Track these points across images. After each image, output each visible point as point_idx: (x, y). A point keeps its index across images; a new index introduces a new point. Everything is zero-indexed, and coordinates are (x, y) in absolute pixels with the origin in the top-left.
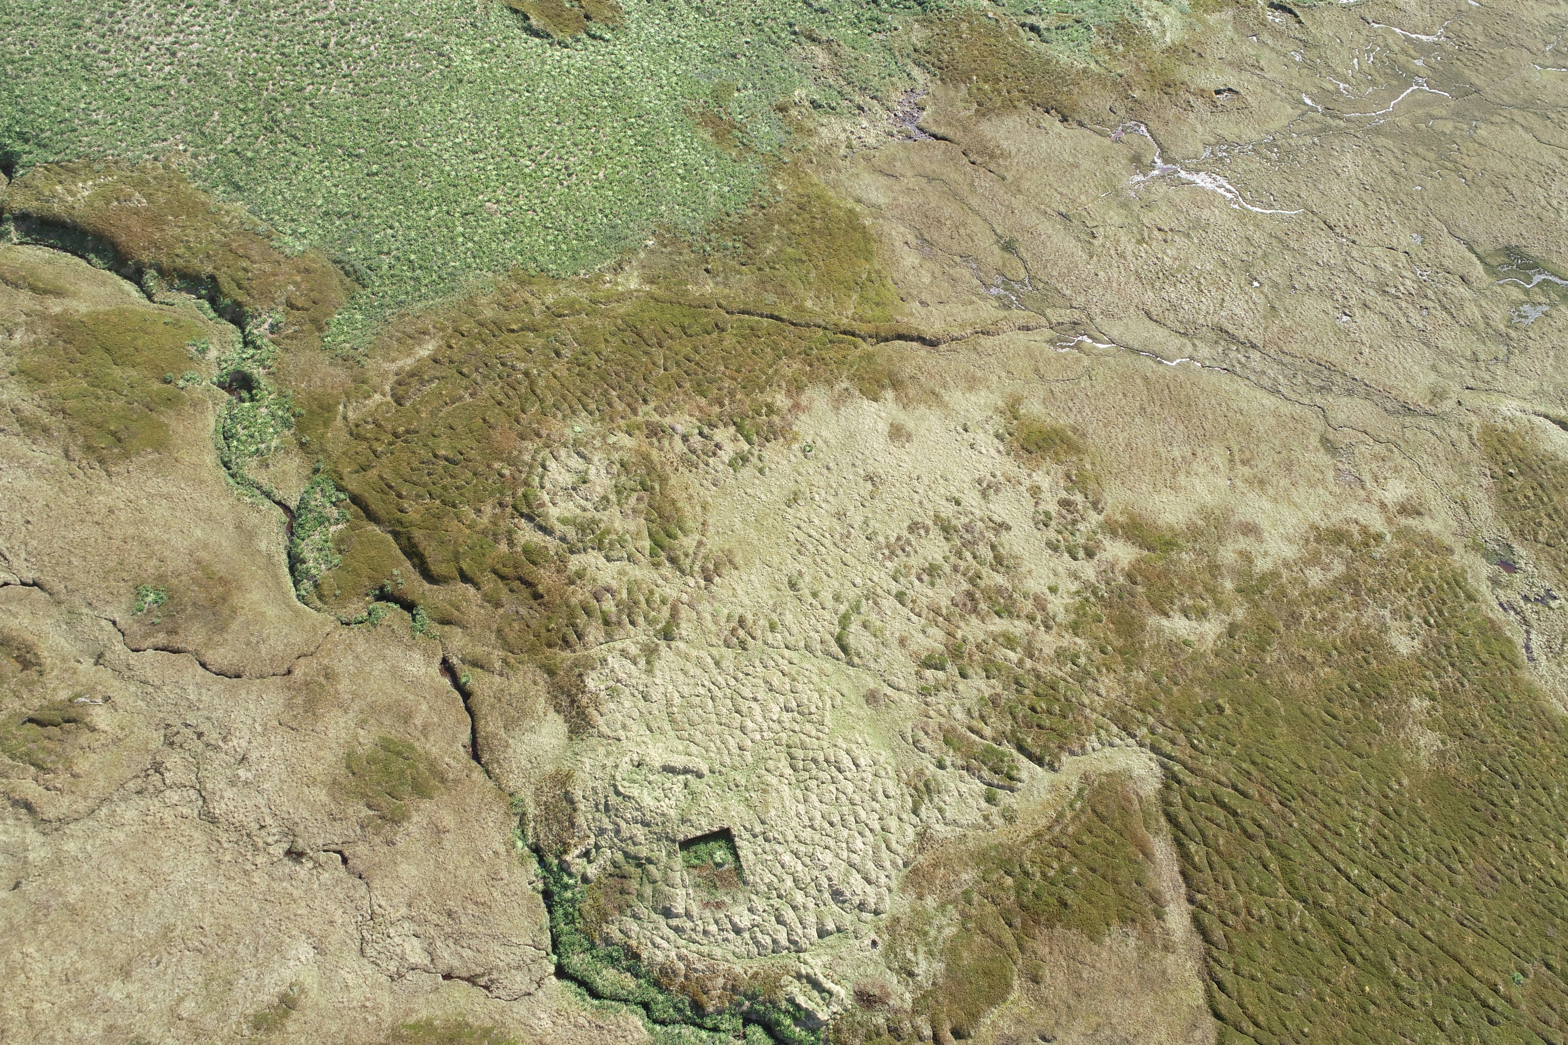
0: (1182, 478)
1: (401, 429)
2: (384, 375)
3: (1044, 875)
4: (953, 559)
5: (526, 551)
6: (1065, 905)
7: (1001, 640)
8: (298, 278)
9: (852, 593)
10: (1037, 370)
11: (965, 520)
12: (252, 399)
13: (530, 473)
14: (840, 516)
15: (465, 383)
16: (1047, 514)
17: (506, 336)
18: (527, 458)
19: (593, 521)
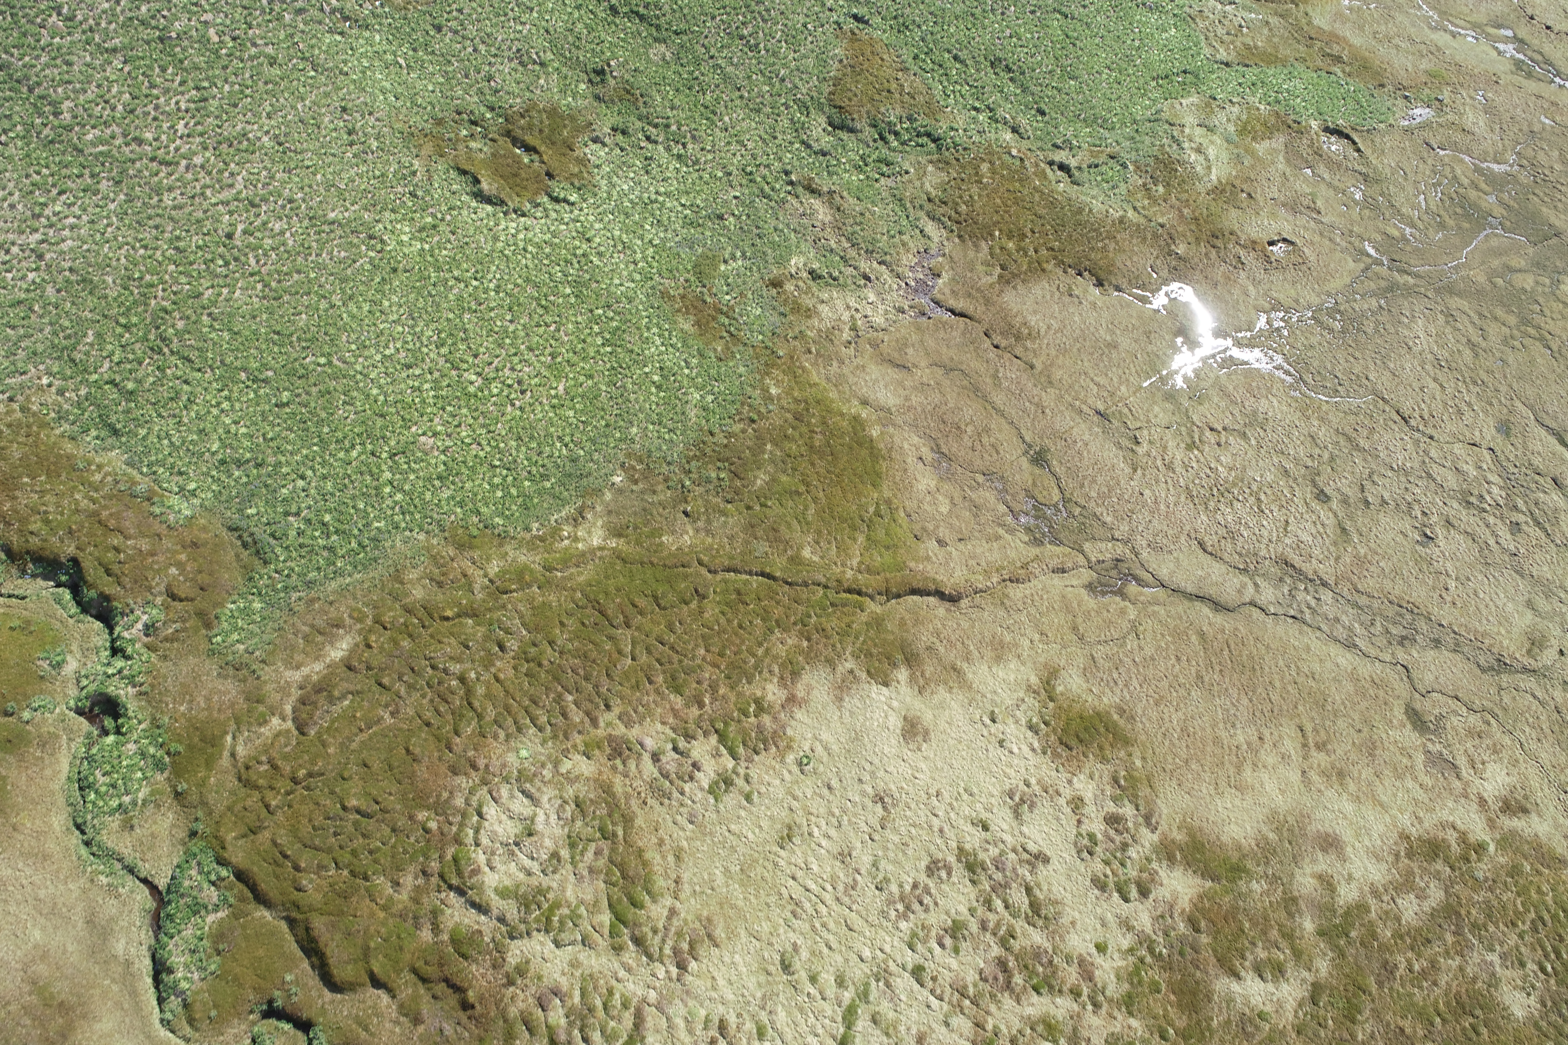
0: (1248, 772)
1: (302, 773)
2: (284, 690)
4: (980, 911)
5: (455, 941)
7: (1040, 1028)
8: (183, 557)
9: (858, 972)
10: (1075, 629)
11: (994, 851)
12: (118, 732)
13: (462, 825)
14: (844, 856)
15: (385, 698)
16: (1092, 837)
17: (437, 624)
18: (459, 802)
19: (540, 890)
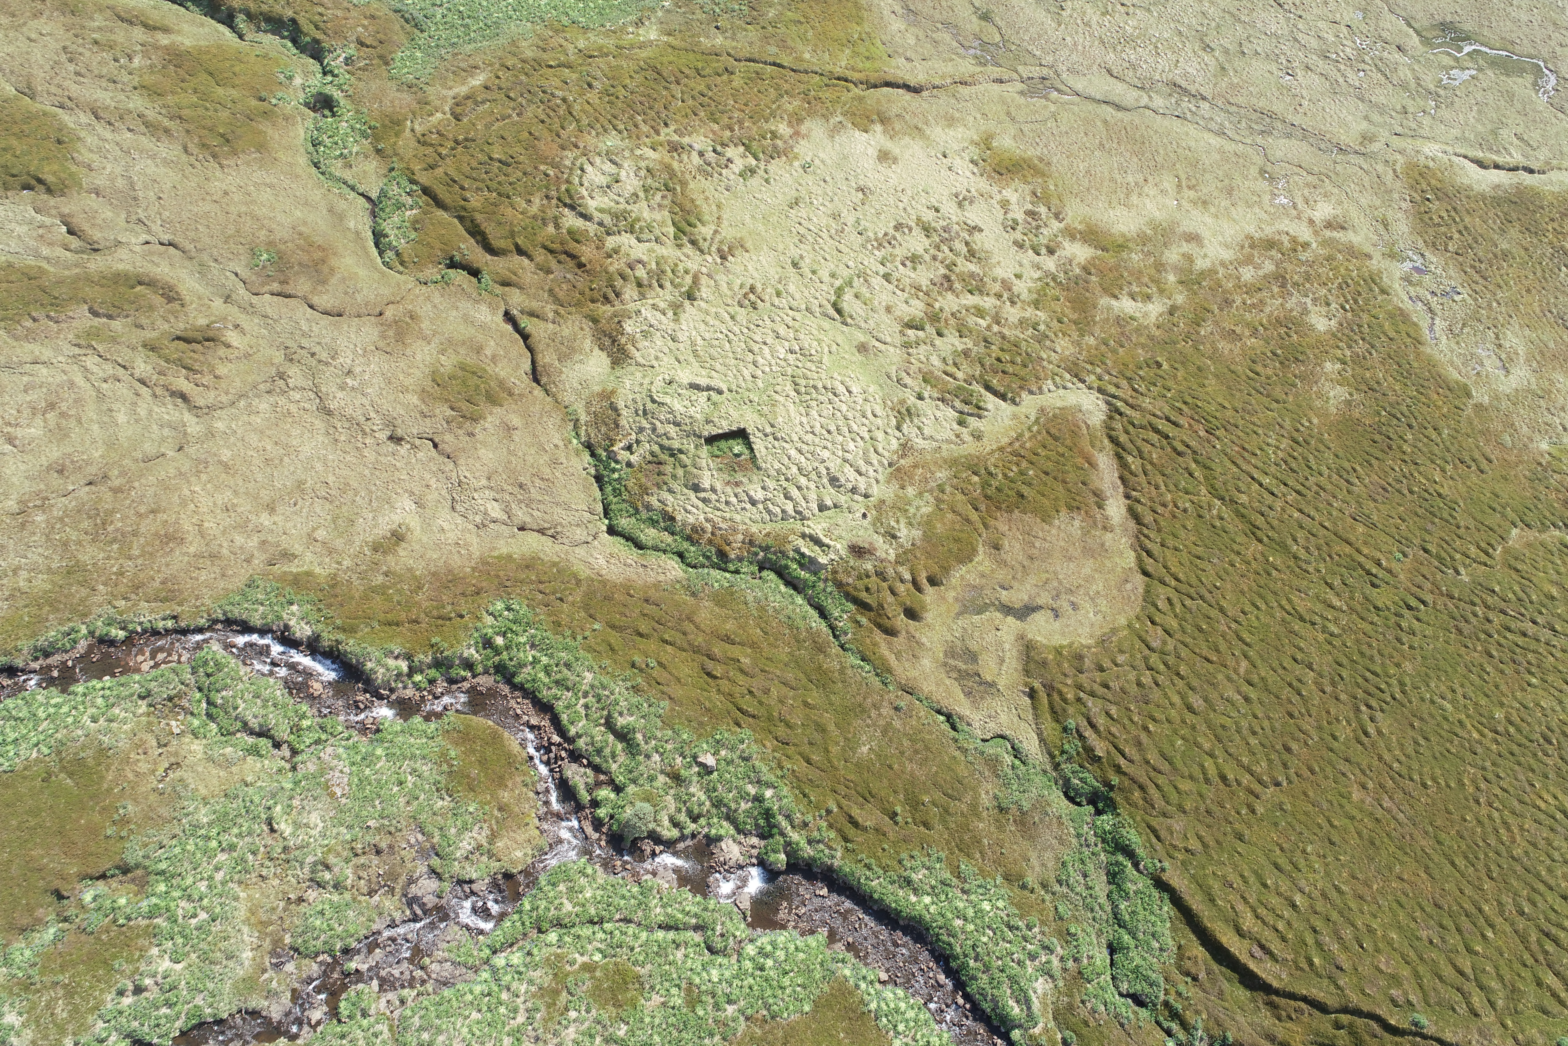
0: (1134, 199)
1: (461, 137)
2: (444, 99)
3: (1005, 475)
4: (932, 251)
5: (570, 232)
6: (1022, 496)
7: (972, 310)
8: (366, 22)
9: (846, 273)
10: (1008, 114)
11: (942, 223)
12: (334, 115)
13: (571, 174)
14: (836, 216)
15: (512, 104)
16: (1015, 222)
17: (545, 70)
18: (568, 163)
19: (625, 211)
